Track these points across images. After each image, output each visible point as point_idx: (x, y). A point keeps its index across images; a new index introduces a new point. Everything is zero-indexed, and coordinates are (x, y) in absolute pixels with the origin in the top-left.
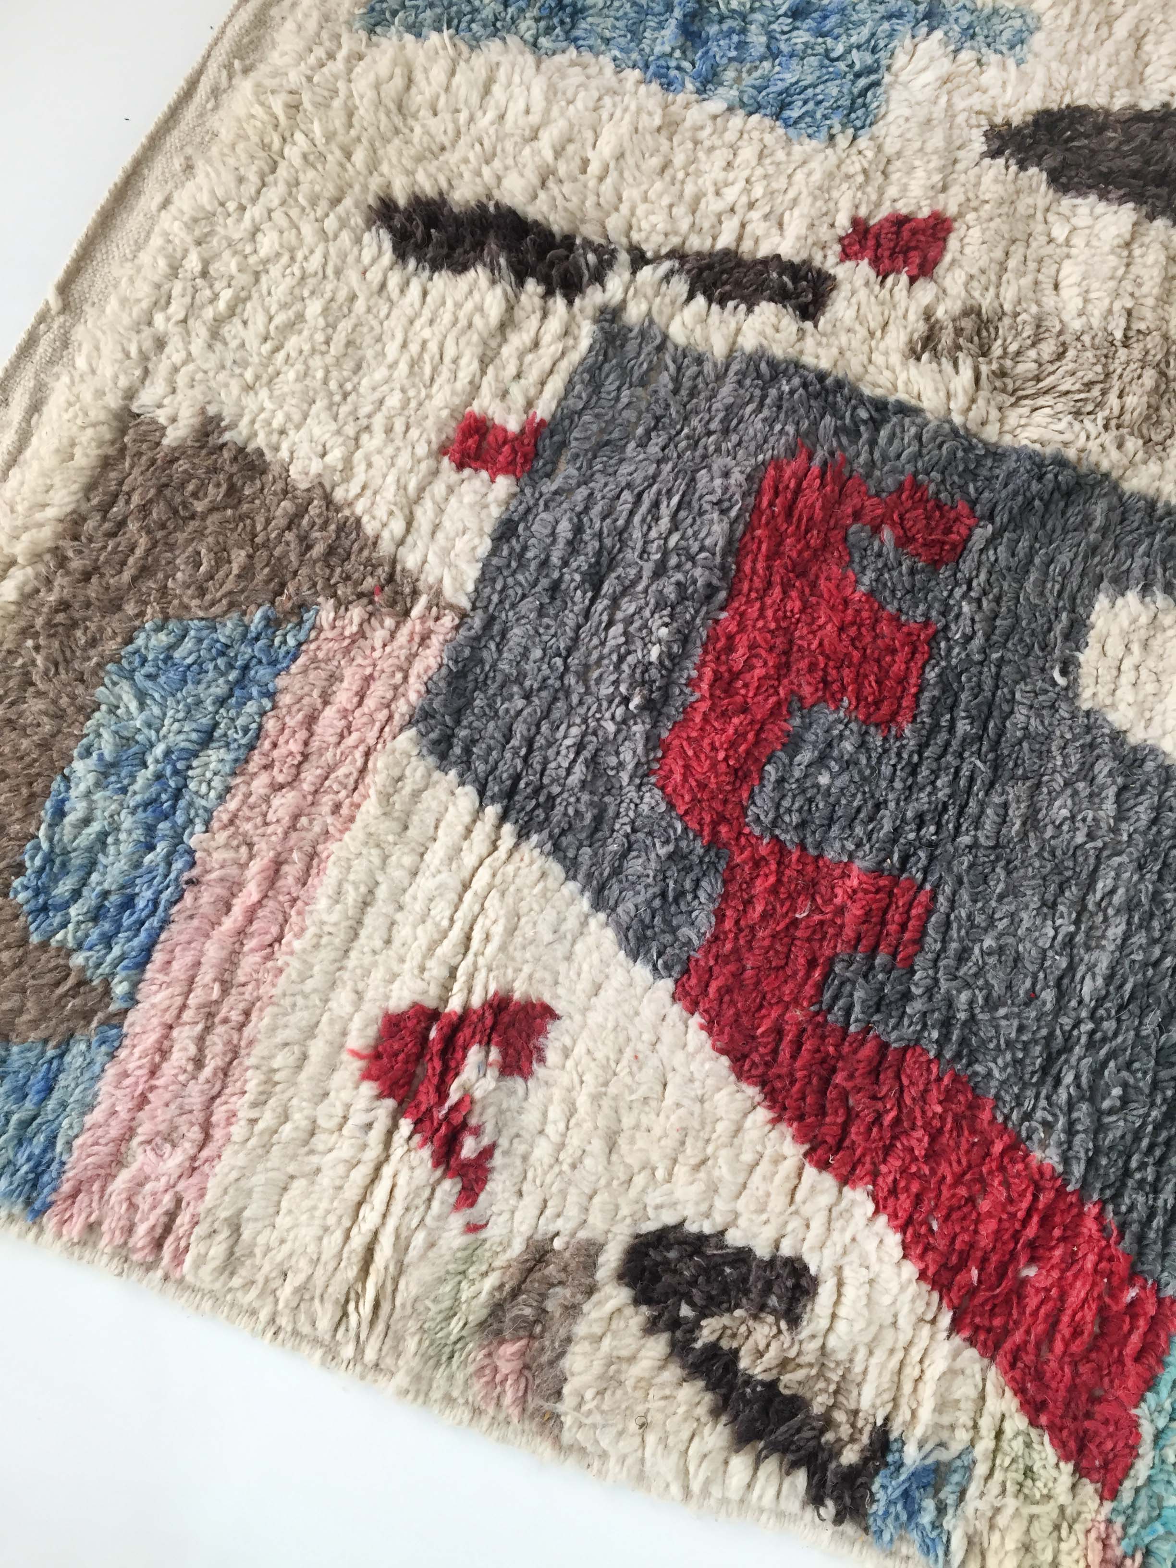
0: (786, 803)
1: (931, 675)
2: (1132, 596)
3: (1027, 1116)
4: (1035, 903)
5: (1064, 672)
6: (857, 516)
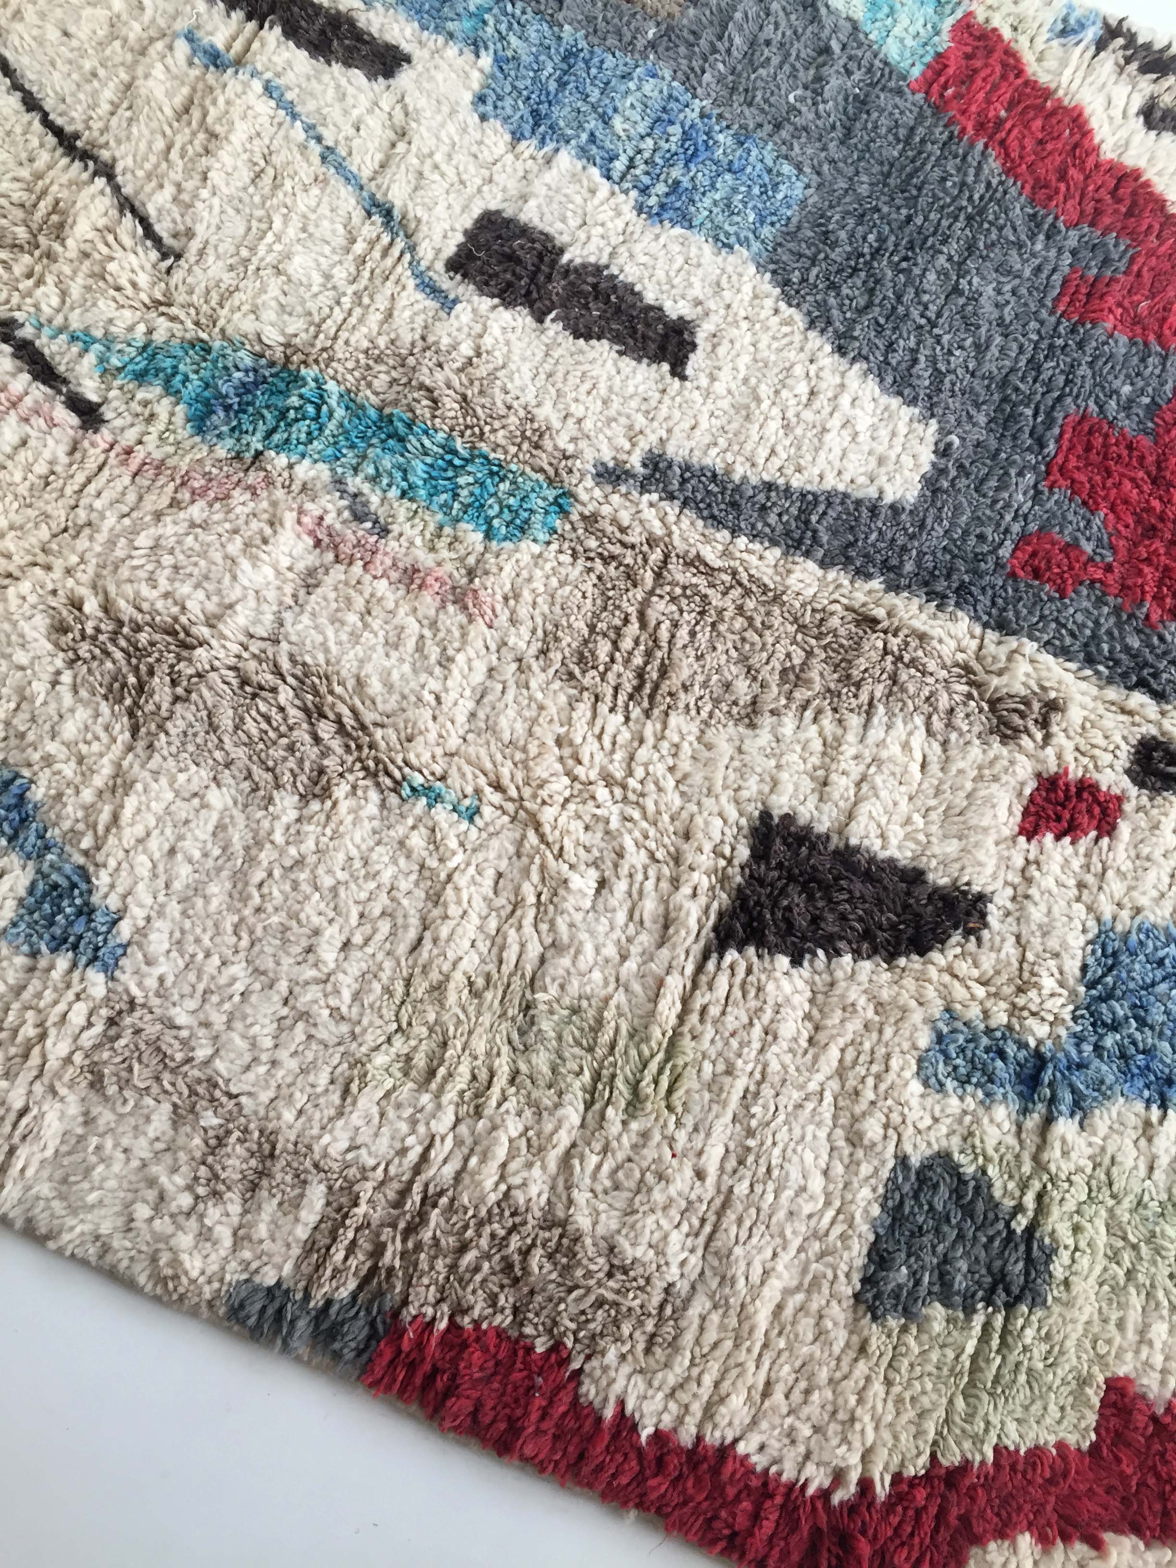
0: (1157, 371)
1: (1052, 447)
2: (889, 499)
3: (1001, 183)
4: (983, 300)
5: (949, 445)
6: (1109, 568)
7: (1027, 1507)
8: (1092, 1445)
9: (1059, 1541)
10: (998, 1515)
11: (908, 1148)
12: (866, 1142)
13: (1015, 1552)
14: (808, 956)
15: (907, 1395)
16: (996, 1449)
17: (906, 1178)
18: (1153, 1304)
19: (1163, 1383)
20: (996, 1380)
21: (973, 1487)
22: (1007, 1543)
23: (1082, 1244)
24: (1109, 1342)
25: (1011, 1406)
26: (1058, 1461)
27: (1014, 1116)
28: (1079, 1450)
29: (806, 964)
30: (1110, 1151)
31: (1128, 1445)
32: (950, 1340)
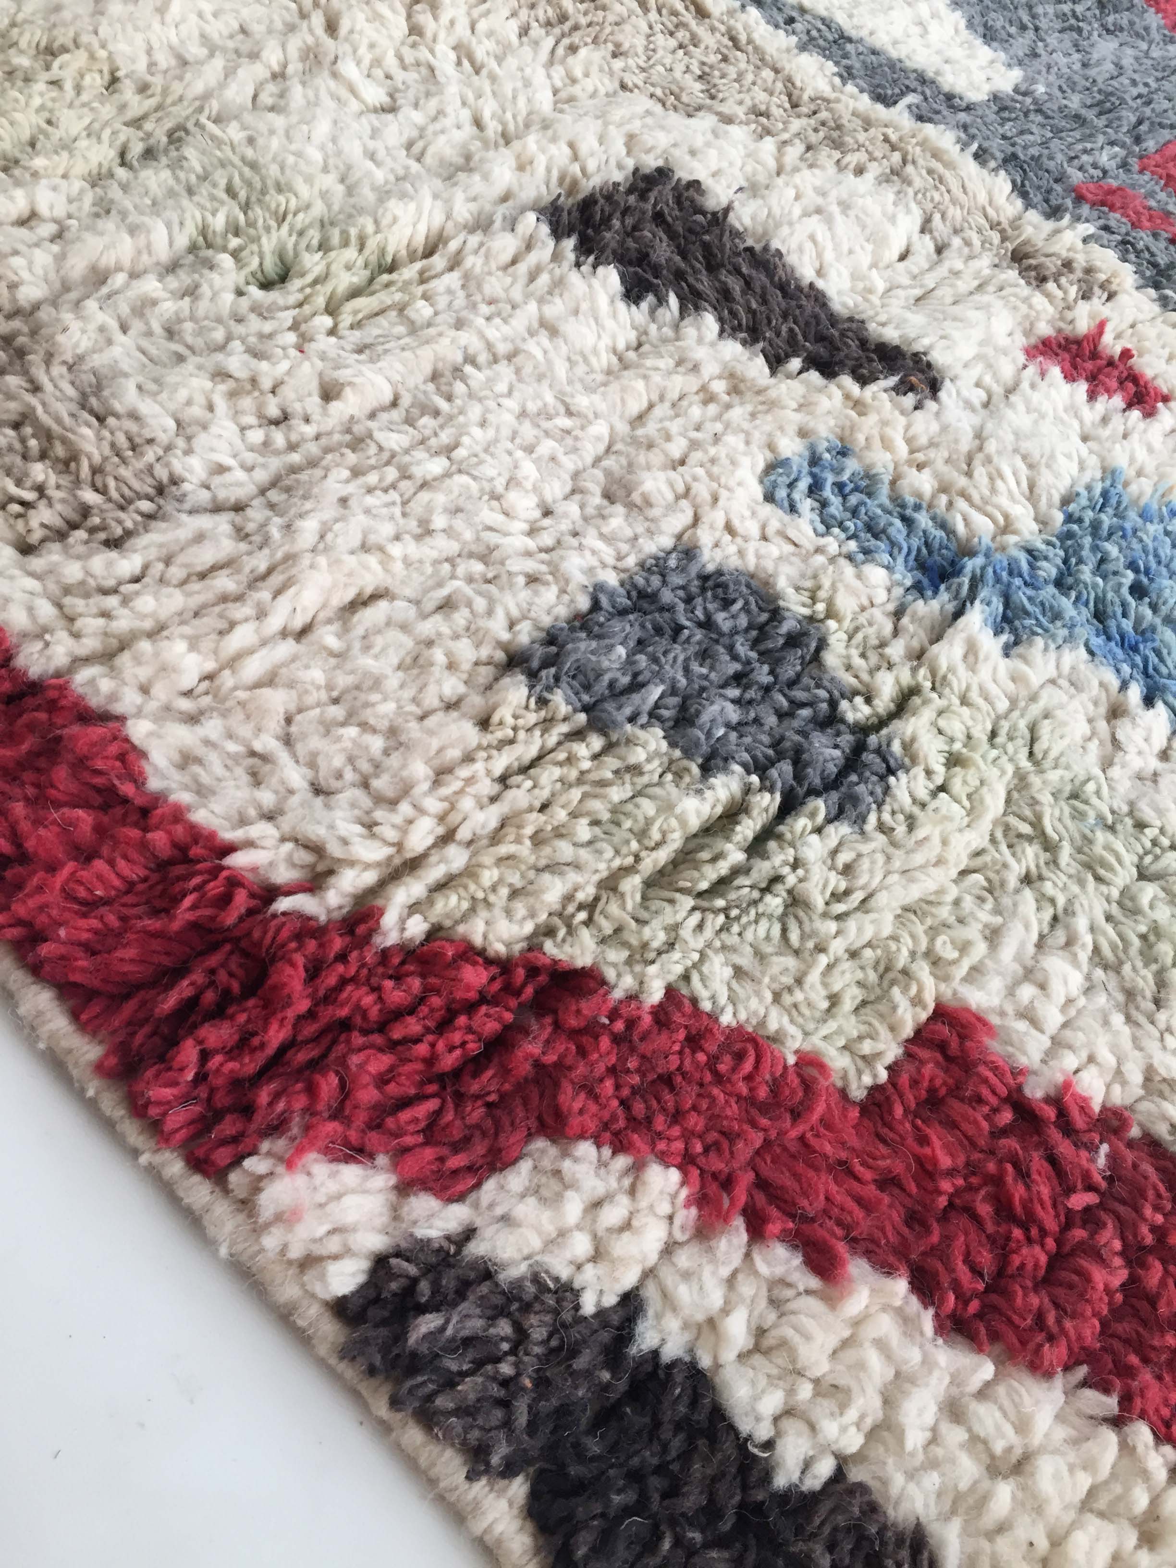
7: (696, 1122)
8: (875, 1090)
9: (739, 1223)
10: (625, 1103)
11: (705, 537)
12: (636, 497)
13: (632, 1192)
14: (651, 298)
15: (533, 822)
16: (670, 992)
17: (681, 569)
18: (1060, 936)
19: (1049, 1055)
20: (722, 884)
21: (592, 1030)
22: (622, 1161)
23: (957, 786)
24: (964, 948)
25: (732, 939)
26: (794, 1080)
27: (898, 591)
28: (843, 1093)
29: (644, 305)
30: (1042, 703)
31: (952, 1125)
32: (657, 791)
